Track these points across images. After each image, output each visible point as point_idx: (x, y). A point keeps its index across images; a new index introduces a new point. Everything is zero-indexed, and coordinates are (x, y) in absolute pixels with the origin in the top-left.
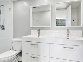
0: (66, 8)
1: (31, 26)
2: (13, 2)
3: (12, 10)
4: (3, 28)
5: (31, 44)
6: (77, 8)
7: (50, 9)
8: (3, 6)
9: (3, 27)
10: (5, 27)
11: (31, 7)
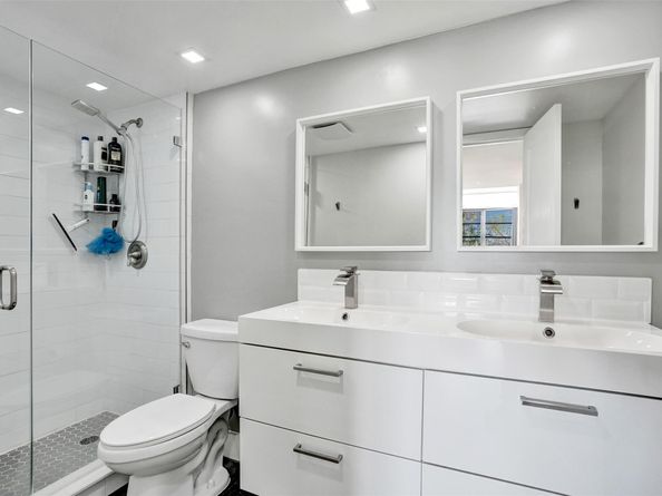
0: (526, 126)
1: (300, 246)
2: (195, 96)
3: (188, 144)
4: (138, 258)
5: (299, 369)
6: (603, 121)
7: (424, 130)
8: (138, 123)
9: (139, 249)
10: (149, 249)
11: (298, 120)
